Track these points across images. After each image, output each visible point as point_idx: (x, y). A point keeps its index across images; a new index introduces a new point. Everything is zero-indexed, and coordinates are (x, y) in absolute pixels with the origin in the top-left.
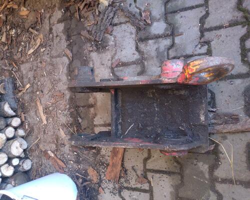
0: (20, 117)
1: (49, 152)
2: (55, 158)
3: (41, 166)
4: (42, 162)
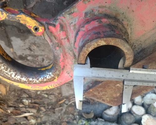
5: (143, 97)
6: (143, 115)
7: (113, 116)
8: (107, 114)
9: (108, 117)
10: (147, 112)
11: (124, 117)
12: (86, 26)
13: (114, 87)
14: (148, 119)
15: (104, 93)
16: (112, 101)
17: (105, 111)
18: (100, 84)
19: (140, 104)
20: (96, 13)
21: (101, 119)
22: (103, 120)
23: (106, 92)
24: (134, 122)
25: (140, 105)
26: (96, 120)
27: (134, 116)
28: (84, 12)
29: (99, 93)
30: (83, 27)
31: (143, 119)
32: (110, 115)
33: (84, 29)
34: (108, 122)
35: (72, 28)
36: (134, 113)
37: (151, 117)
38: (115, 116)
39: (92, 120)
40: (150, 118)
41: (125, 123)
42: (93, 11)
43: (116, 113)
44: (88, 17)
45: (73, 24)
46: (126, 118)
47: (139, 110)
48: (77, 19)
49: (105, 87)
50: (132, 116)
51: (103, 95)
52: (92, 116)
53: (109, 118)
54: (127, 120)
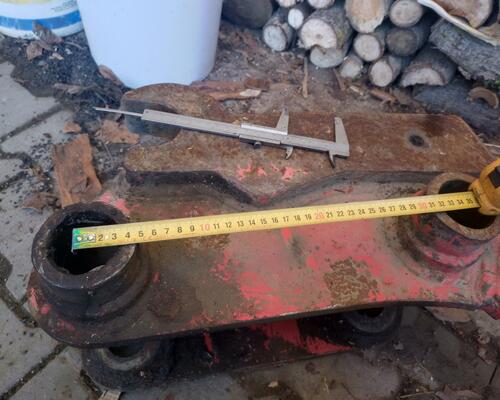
0: (387, 89)
1: (257, 92)
2: (234, 95)
3: (250, 62)
4: (255, 67)
5: (338, 67)
6: (369, 34)
7: (430, 65)
8: (442, 76)
9: (443, 70)
10: (355, 34)
11: (408, 50)
12: (455, 265)
13: (450, 153)
14: (364, 21)
15: (470, 153)
16: (460, 131)
17: (441, 83)
18: (470, 171)
19: (355, 57)
20: (427, 271)
21: (464, 73)
22: (461, 69)
23: (465, 153)
24: (394, 29)
25: (357, 54)
26: (475, 78)
27: (385, 41)
28: (441, 284)
29: (478, 158)
30: (459, 266)
31: (375, 26)
32: (437, 71)
33: (460, 263)
34: (453, 59)
35: (468, 278)
36: (381, 47)
37: (354, 22)
38: (427, 62)
39: (486, 83)
40: (357, 21)
41: (415, 37)
42: (430, 277)
43: (421, 68)
44: (440, 274)
45: (463, 281)
46: (406, 47)
47: (368, 47)
48: (455, 283)
49: (465, 161)
50: (389, 42)
51: (471, 150)
52: (476, 91)
53: (442, 66)
54: (407, 41)
